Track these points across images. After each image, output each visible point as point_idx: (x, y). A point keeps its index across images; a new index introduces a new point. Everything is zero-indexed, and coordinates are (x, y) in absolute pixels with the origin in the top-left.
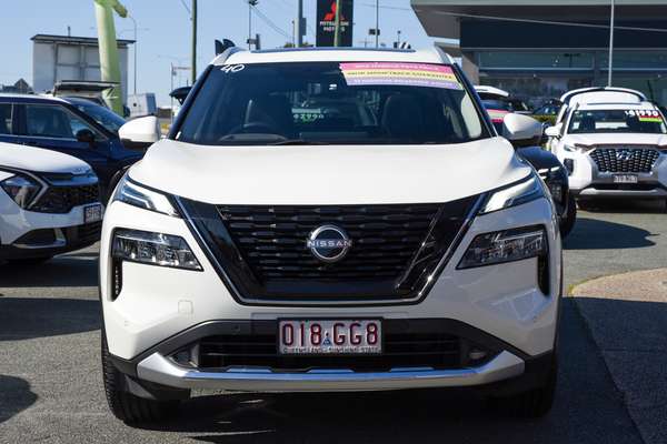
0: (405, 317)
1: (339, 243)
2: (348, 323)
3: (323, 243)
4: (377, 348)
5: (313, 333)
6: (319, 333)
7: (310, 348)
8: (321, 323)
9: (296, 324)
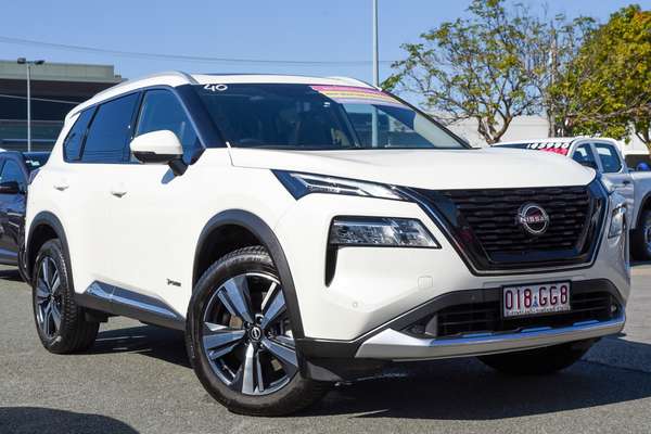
0: (582, 278)
1: (542, 219)
2: (548, 286)
3: (532, 219)
4: (567, 307)
5: (526, 297)
6: (530, 297)
7: (524, 310)
8: (530, 288)
9: (514, 290)
